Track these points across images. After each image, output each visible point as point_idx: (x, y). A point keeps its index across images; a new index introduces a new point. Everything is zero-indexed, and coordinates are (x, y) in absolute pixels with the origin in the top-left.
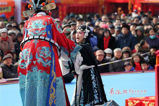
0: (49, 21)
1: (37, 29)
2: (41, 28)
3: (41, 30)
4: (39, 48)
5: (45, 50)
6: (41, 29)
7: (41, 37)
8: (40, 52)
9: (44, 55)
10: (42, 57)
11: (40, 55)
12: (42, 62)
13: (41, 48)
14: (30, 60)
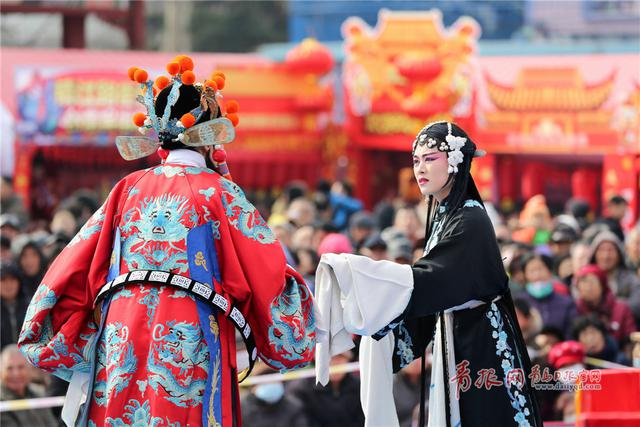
0: (205, 208)
1: (161, 243)
2: (174, 240)
3: (176, 251)
4: (159, 329)
5: (181, 338)
6: (175, 244)
7: (176, 280)
8: (164, 342)
9: (181, 360)
10: (169, 366)
11: (161, 356)
12: (170, 384)
13: (166, 328)
14: (122, 376)
